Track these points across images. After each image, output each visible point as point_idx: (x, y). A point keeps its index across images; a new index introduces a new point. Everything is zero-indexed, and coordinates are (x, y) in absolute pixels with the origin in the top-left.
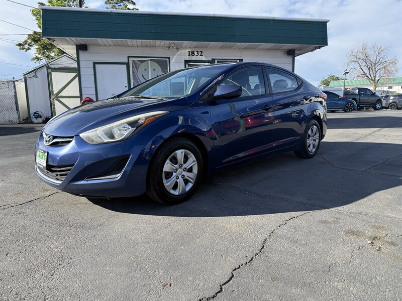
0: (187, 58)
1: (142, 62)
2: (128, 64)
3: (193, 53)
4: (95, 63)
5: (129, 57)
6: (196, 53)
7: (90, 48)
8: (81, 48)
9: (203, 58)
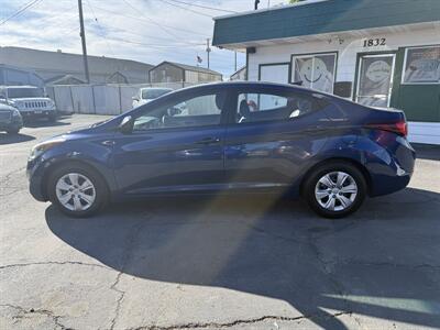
0: (362, 50)
1: (305, 60)
2: (290, 64)
3: (371, 43)
4: (260, 66)
5: (292, 55)
6: (375, 42)
7: (257, 50)
8: (251, 51)
9: (385, 48)
